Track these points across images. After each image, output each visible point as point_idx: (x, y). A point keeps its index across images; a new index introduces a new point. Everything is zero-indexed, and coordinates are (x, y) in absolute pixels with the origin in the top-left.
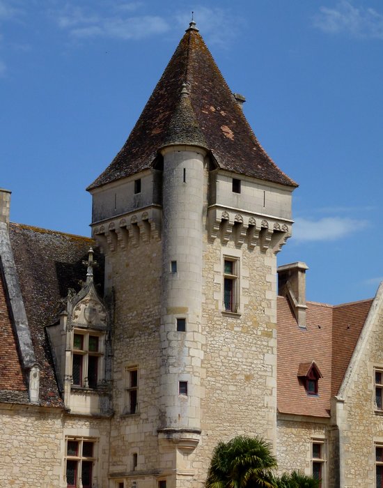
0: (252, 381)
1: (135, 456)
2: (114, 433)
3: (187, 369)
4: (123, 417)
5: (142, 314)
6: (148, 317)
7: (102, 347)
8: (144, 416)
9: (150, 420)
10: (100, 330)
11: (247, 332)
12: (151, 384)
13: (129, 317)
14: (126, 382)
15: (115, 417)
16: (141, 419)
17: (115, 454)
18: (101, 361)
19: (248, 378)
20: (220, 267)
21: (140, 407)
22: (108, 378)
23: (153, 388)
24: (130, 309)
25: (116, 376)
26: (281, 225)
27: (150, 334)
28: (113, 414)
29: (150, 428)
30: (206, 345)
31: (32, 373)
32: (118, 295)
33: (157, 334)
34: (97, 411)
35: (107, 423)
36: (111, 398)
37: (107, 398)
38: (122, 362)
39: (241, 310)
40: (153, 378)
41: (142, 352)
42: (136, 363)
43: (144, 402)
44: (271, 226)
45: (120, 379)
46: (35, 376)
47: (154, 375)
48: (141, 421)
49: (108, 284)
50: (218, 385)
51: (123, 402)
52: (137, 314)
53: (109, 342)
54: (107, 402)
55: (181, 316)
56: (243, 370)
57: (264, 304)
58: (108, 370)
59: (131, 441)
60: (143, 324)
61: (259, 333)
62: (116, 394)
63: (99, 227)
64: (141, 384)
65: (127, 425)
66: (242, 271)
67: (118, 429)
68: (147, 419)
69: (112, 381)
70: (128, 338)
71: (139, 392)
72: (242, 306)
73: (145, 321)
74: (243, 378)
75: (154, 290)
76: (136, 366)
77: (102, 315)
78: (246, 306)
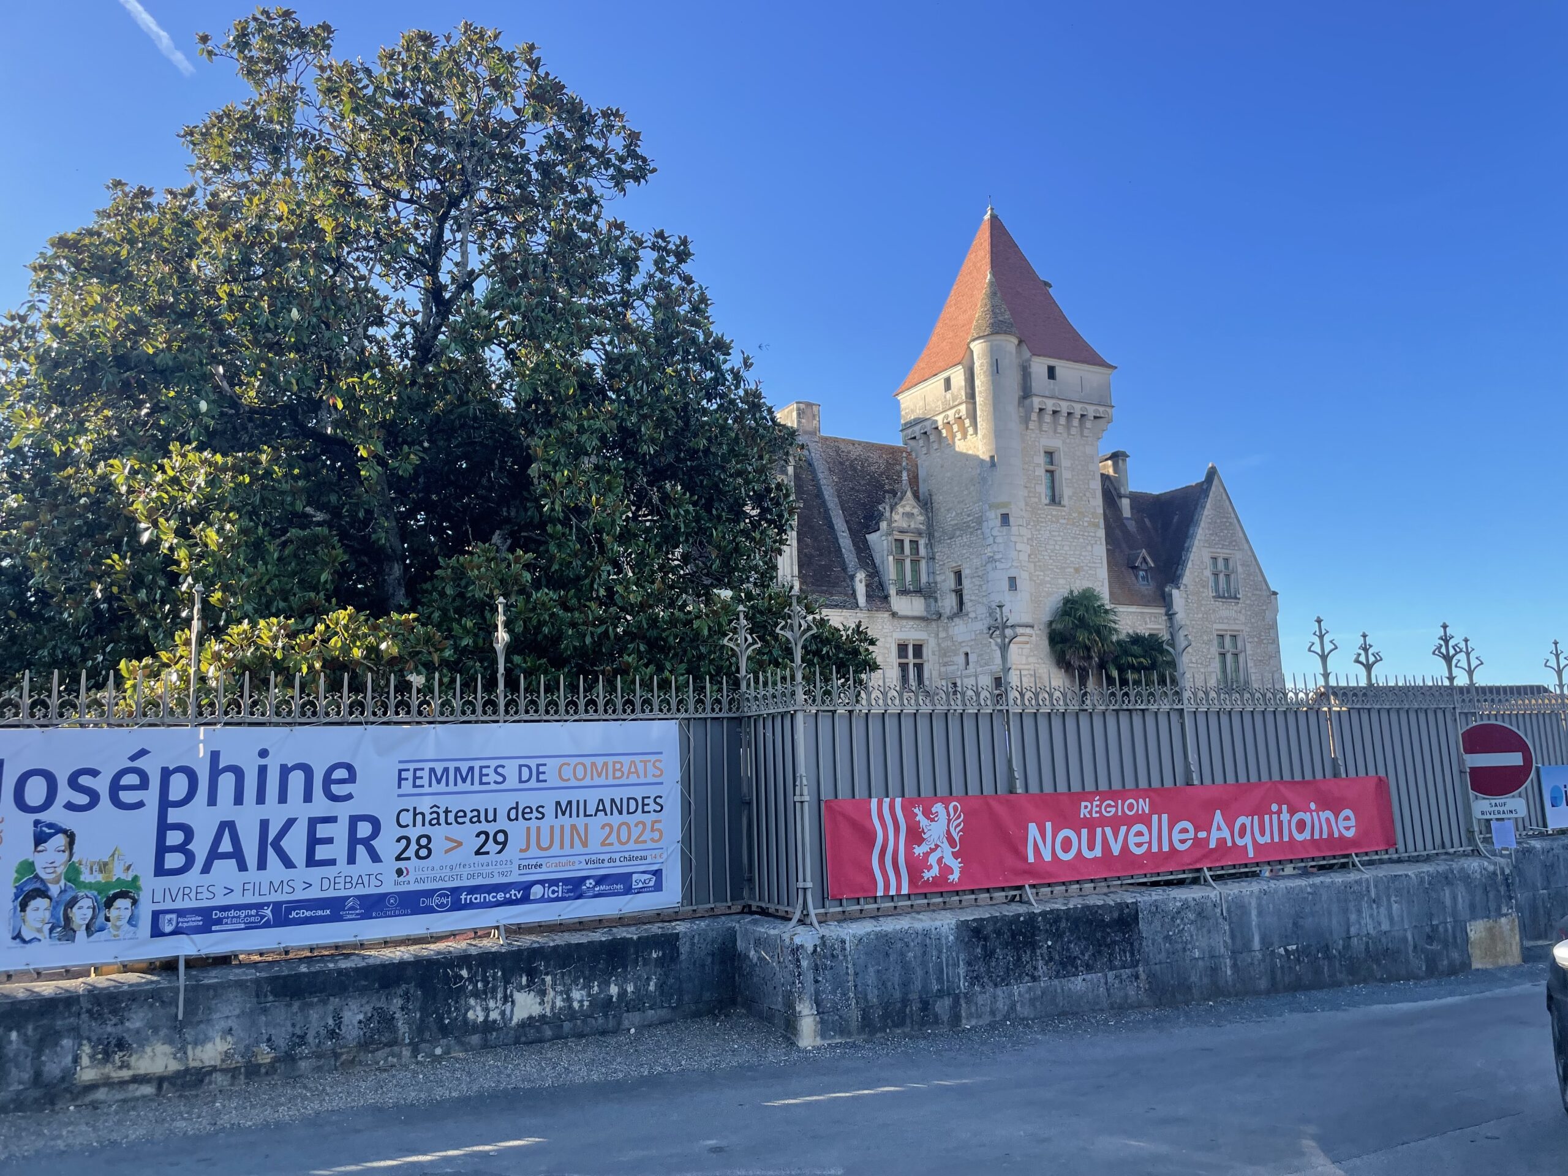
0: (1082, 573)
1: (967, 654)
2: (942, 635)
3: (1015, 564)
4: (951, 618)
5: (961, 513)
6: (969, 515)
7: (922, 551)
8: (972, 615)
9: (979, 618)
10: (920, 534)
11: (1074, 524)
12: (977, 583)
13: (948, 517)
14: (951, 583)
15: (942, 618)
16: (970, 618)
17: (945, 655)
18: (923, 564)
19: (1077, 570)
20: (1041, 459)
21: (968, 606)
22: (931, 580)
23: (980, 586)
24: (948, 510)
25: (939, 579)
26: (1101, 409)
27: (971, 533)
28: (940, 616)
29: (981, 626)
30: (1031, 539)
31: (857, 579)
32: (934, 497)
33: (979, 532)
34: (924, 614)
35: (934, 624)
36: (936, 600)
37: (932, 600)
38: (945, 563)
39: (1065, 502)
40: (979, 576)
41: (965, 551)
42: (960, 563)
43: (972, 601)
44: (1091, 411)
45: (944, 581)
46: (861, 581)
47: (980, 574)
48: (970, 620)
49: (923, 489)
50: (1048, 579)
51: (949, 603)
52: (957, 514)
53: (930, 545)
54: (933, 603)
55: (1004, 511)
56: (1072, 562)
57: (1088, 494)
58: (931, 573)
59: (961, 640)
60: (964, 523)
61: (1086, 524)
62: (941, 595)
63: (910, 431)
64: (966, 582)
65: (955, 625)
66: (1064, 463)
67: (946, 630)
68: (976, 617)
69: (936, 583)
70: (948, 539)
71: (965, 592)
72: (1066, 497)
73: (965, 520)
74: (1072, 570)
75: (972, 488)
76: (960, 566)
77: (921, 518)
78: (1070, 498)
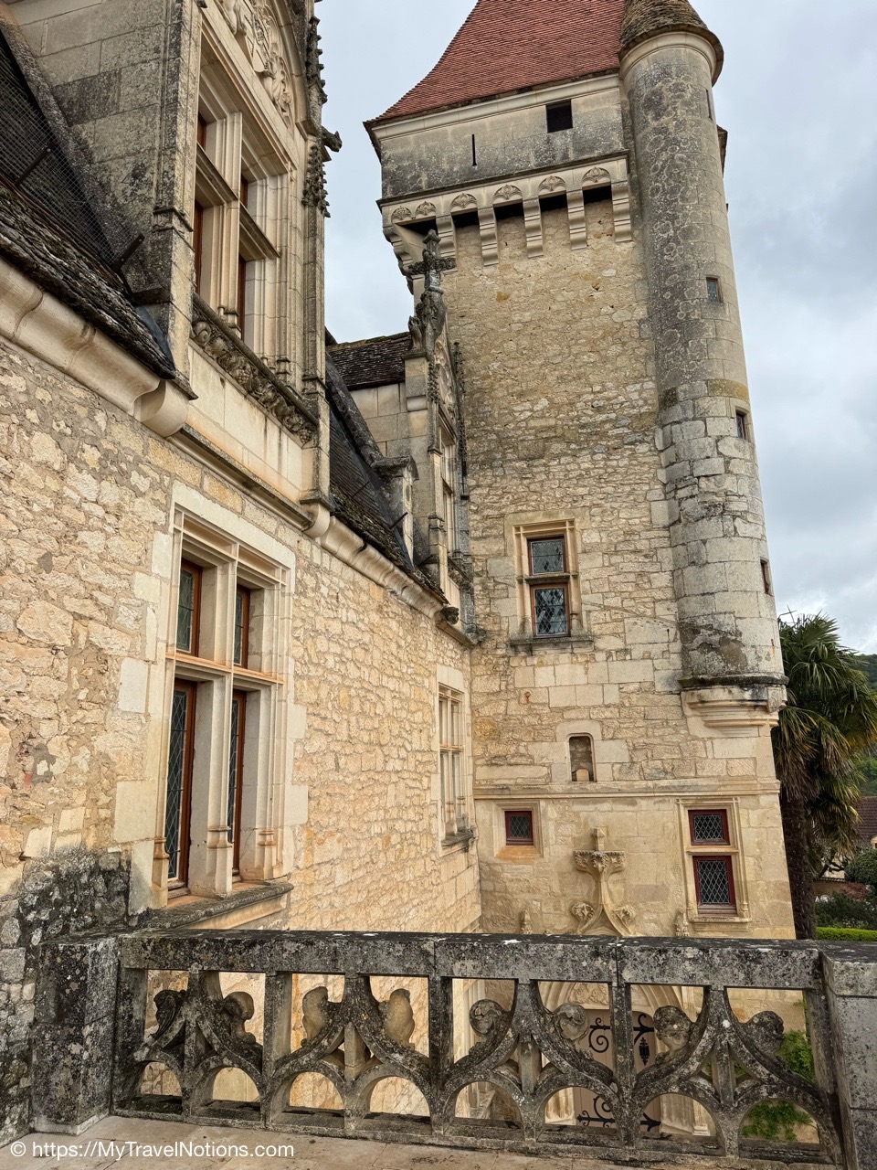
1: (581, 742)
4: (523, 646)
5: (572, 404)
6: (599, 410)
8: (608, 644)
9: (635, 654)
12: (633, 567)
13: (520, 411)
14: (517, 561)
15: (489, 645)
16: (596, 649)
17: (495, 735)
21: (593, 621)
24: (521, 395)
25: (478, 548)
27: (610, 451)
33: (641, 448)
37: (465, 597)
38: (502, 516)
40: (636, 552)
41: (581, 491)
42: (562, 516)
43: (606, 608)
45: (498, 555)
47: (643, 545)
48: (601, 656)
51: (515, 608)
52: (553, 406)
54: (468, 608)
55: (741, 406)
59: (563, 704)
60: (583, 426)
62: (485, 588)
64: (590, 565)
65: (541, 664)
67: (504, 673)
68: (626, 651)
70: (520, 459)
73: (584, 420)
75: (615, 350)
76: (563, 523)
